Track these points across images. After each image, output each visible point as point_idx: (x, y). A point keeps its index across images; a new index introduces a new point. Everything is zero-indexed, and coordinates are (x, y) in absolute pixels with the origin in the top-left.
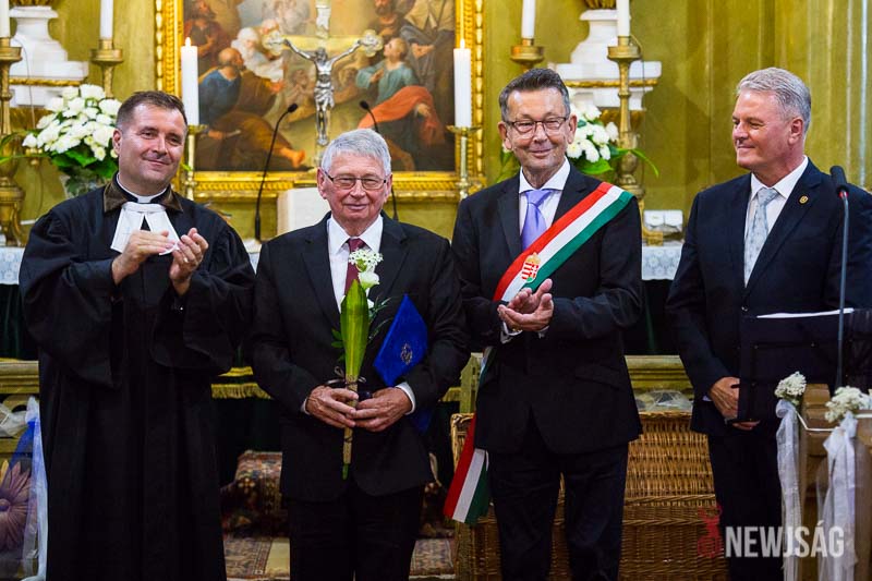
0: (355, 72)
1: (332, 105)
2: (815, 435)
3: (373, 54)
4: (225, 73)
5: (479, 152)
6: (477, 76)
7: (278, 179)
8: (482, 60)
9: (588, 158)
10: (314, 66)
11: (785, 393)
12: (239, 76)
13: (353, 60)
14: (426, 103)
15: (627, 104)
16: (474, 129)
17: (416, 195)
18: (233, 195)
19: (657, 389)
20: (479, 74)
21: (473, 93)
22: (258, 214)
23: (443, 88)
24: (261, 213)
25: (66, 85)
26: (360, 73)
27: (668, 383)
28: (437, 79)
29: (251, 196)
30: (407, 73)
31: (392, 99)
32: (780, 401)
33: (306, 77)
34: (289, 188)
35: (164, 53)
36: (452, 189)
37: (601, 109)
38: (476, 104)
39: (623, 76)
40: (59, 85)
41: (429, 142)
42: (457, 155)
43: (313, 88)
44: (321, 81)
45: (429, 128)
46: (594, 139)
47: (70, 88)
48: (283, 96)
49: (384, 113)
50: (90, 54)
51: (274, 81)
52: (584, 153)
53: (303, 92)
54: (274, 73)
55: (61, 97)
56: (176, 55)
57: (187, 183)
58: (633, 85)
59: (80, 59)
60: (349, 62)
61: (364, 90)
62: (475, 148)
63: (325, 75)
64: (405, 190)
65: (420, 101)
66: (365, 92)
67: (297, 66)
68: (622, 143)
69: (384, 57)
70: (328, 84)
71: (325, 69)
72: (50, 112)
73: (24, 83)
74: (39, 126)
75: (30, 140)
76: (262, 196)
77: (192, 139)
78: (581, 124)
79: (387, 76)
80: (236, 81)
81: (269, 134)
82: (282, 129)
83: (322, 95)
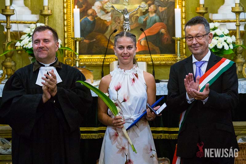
0: (138, 17)
3: (144, 11)
4: (89, 18)
5: (184, 46)
6: (183, 18)
7: (110, 57)
8: (185, 13)
9: (225, 48)
10: (123, 15)
12: (95, 19)
13: (137, 13)
14: (164, 29)
15: (239, 28)
16: (182, 38)
17: (161, 63)
18: (93, 63)
20: (184, 18)
21: (181, 25)
22: (103, 70)
24: (104, 70)
25: (31, 23)
26: (139, 18)
28: (168, 19)
29: (100, 63)
30: (157, 18)
31: (152, 27)
33: (120, 19)
34: (114, 61)
35: (67, 11)
36: (174, 60)
37: (229, 30)
38: (183, 29)
39: (237, 18)
40: (28, 23)
41: (166, 43)
42: (176, 48)
43: (122, 24)
44: (126, 21)
45: (166, 38)
46: (227, 42)
47: (33, 25)
48: (111, 26)
49: (149, 32)
50: (40, 12)
51: (108, 21)
52: (223, 47)
53: (119, 25)
54: (108, 18)
55: (29, 28)
56: (72, 12)
57: (76, 59)
58: (241, 21)
59: (36, 14)
60: (135, 14)
61: (141, 24)
63: (127, 18)
64: (157, 61)
65: (162, 28)
67: (116, 15)
68: (237, 43)
69: (149, 12)
70: (128, 22)
71: (127, 17)
72: (25, 34)
73: (15, 23)
74: (21, 39)
75: (18, 44)
76: (104, 64)
77: (78, 43)
78: (222, 36)
79: (150, 19)
80: (94, 21)
81: (106, 41)
82: (112, 39)
83: (126, 26)
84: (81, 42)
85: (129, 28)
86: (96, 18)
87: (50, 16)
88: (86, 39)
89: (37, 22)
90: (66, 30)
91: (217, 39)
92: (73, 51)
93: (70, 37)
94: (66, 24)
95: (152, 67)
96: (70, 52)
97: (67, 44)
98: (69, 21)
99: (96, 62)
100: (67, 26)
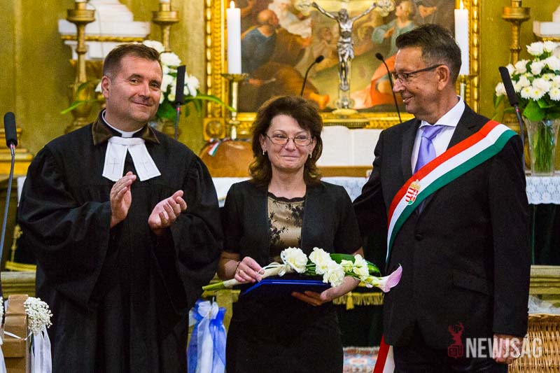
0: (371, 29)
1: (353, 57)
3: (386, 14)
4: (263, 31)
5: (476, 96)
6: (473, 33)
8: (478, 19)
10: (337, 25)
12: (275, 33)
13: (370, 19)
16: (471, 77)
20: (475, 31)
21: (470, 47)
25: (131, 41)
33: (331, 34)
35: (212, 15)
38: (473, 56)
43: (336, 43)
44: (343, 37)
48: (311, 49)
50: (150, 16)
51: (304, 37)
53: (328, 46)
54: (303, 30)
56: (222, 15)
57: (231, 122)
59: (143, 20)
60: (366, 21)
61: (379, 44)
62: (472, 94)
63: (347, 31)
67: (323, 24)
69: (396, 17)
70: (349, 40)
71: (347, 27)
73: (97, 40)
77: (235, 85)
79: (398, 32)
80: (272, 36)
81: (300, 82)
82: (311, 77)
83: (344, 49)
84: (244, 83)
85: (352, 53)
86: (277, 31)
87: (174, 26)
88: (254, 78)
89: (147, 38)
90: (209, 58)
91: (551, 80)
92: (224, 103)
93: (219, 72)
94: (209, 43)
96: (219, 106)
97: (211, 88)
98: (217, 38)
100: (212, 47)
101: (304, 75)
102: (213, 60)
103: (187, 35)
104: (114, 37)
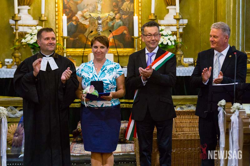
0: (108, 22)
1: (102, 31)
2: (228, 116)
3: (112, 18)
4: (74, 23)
6: (140, 23)
7: (88, 50)
8: (141, 19)
9: (169, 44)
10: (97, 21)
11: (220, 105)
13: (107, 19)
15: (179, 30)
16: (139, 37)
17: (124, 54)
18: (76, 54)
19: (187, 104)
21: (138, 28)
22: (83, 59)
23: (131, 26)
25: (32, 26)
26: (109, 23)
27: (190, 103)
28: (129, 24)
29: (81, 55)
30: (121, 23)
31: (117, 30)
32: (219, 107)
33: (95, 24)
34: (91, 53)
35: (58, 18)
37: (172, 32)
38: (139, 31)
39: (178, 23)
41: (127, 41)
43: (97, 27)
44: (99, 25)
45: (127, 37)
46: (170, 39)
47: (34, 27)
49: (115, 33)
50: (38, 18)
51: (87, 25)
52: (168, 43)
53: (94, 28)
55: (31, 29)
56: (61, 18)
57: (64, 51)
58: (180, 25)
59: (36, 20)
60: (106, 20)
62: (139, 42)
64: (121, 53)
65: (125, 30)
66: (110, 28)
67: (93, 21)
68: (178, 40)
69: (116, 19)
70: (101, 26)
71: (100, 22)
72: (28, 33)
73: (22, 26)
74: (25, 37)
75: (23, 41)
76: (84, 55)
77: (65, 40)
78: (167, 36)
79: (116, 23)
80: (77, 25)
81: (85, 39)
82: (89, 37)
83: (99, 28)
84: (68, 39)
85: (102, 30)
86: (78, 23)
87: (46, 21)
88: (71, 38)
89: (37, 25)
91: (163, 38)
92: (62, 46)
93: (60, 36)
94: (57, 27)
95: (118, 57)
96: (60, 46)
97: (58, 41)
98: (60, 25)
99: (78, 53)
100: (58, 28)
101: (87, 37)
102: (58, 32)
103: (50, 24)
104: (27, 25)
